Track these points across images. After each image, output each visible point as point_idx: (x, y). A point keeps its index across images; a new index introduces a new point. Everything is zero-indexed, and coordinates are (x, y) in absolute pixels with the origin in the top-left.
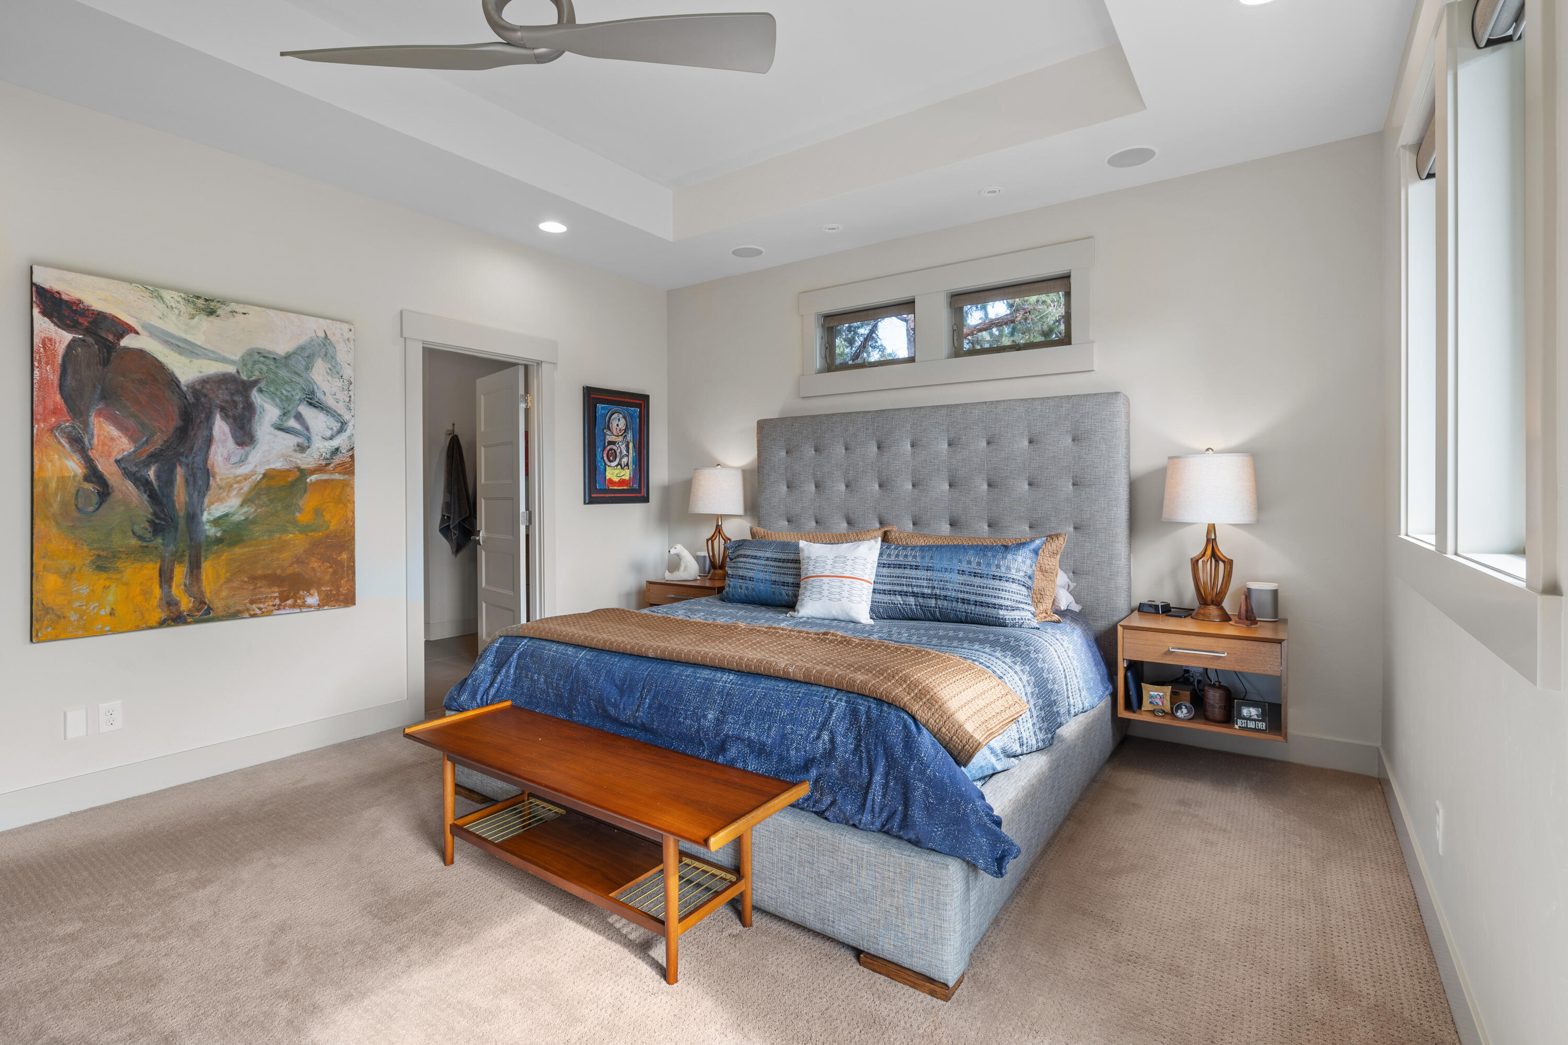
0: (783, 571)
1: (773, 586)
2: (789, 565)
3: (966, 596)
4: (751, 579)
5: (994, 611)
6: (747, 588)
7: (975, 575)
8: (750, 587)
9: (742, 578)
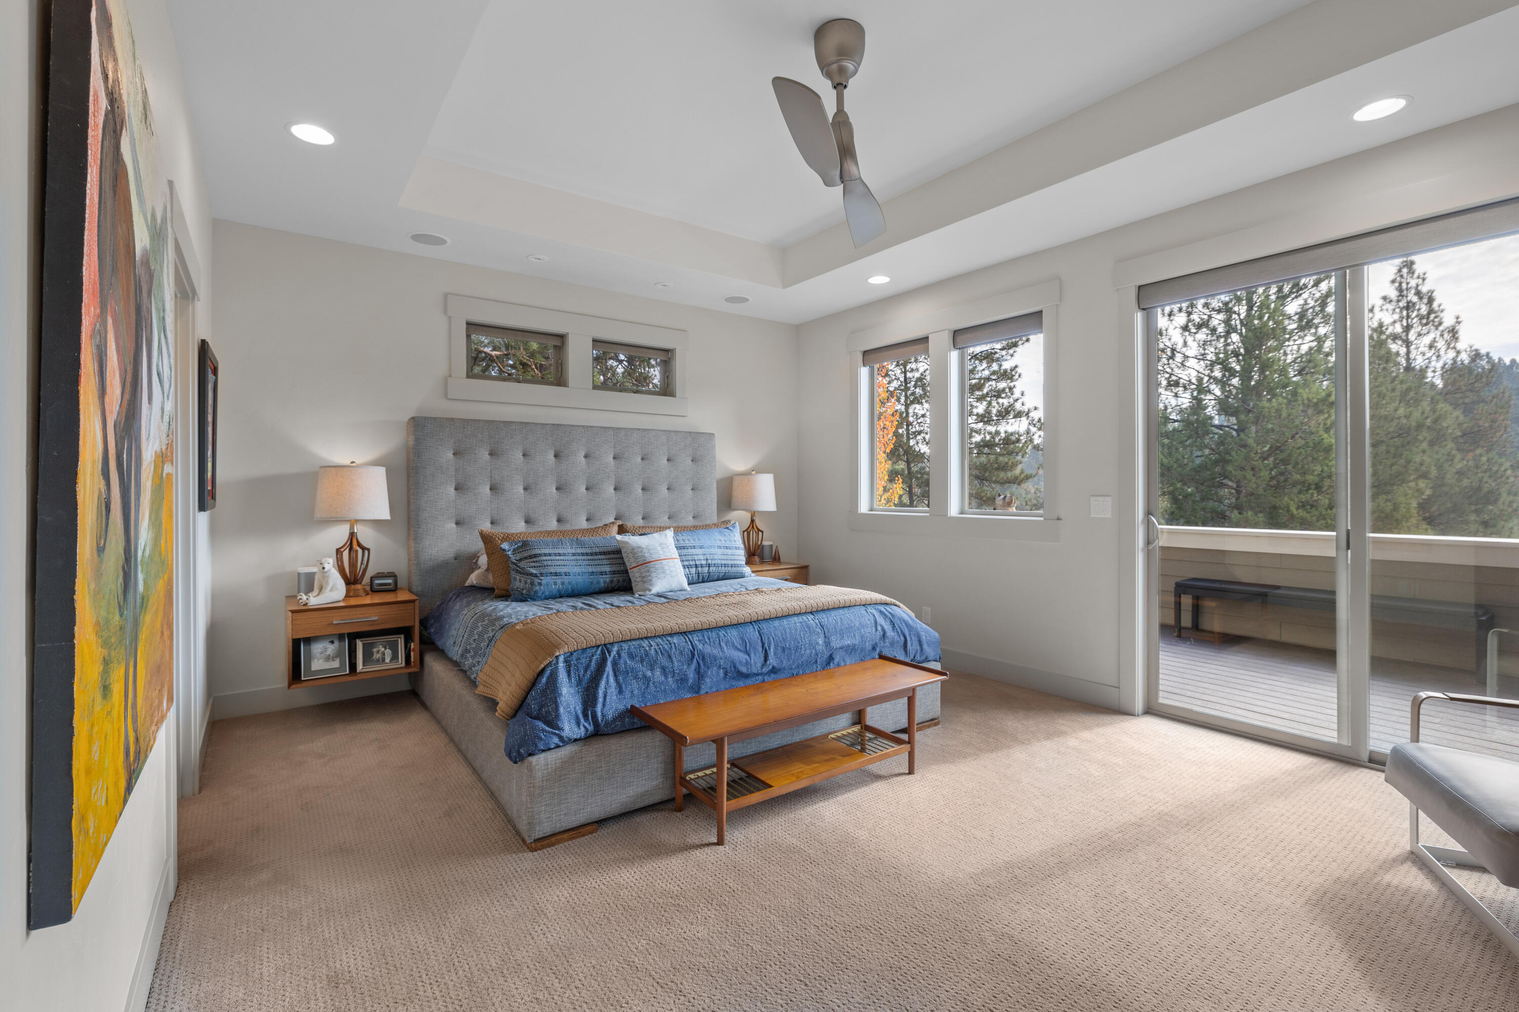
0: (596, 562)
1: (592, 577)
2: (600, 557)
3: (726, 562)
4: (566, 574)
5: (738, 569)
6: (563, 583)
7: (727, 548)
8: (566, 581)
9: (556, 574)
